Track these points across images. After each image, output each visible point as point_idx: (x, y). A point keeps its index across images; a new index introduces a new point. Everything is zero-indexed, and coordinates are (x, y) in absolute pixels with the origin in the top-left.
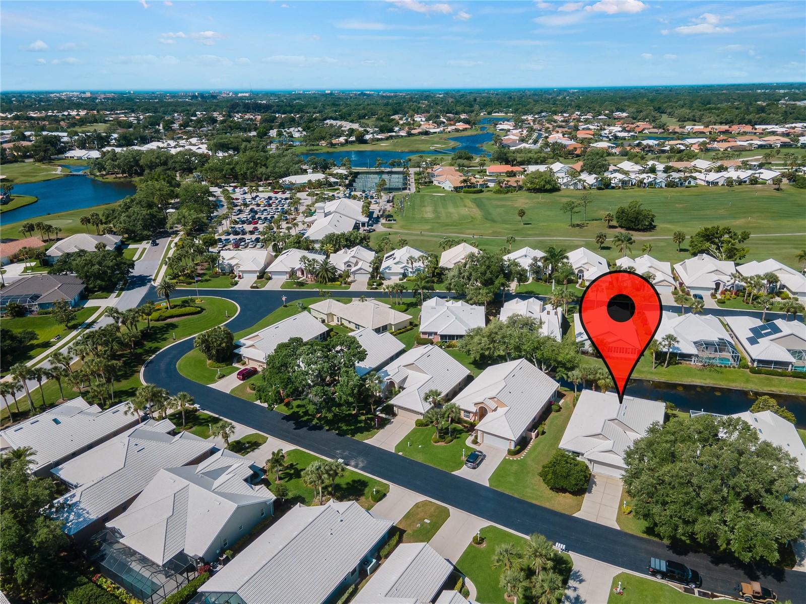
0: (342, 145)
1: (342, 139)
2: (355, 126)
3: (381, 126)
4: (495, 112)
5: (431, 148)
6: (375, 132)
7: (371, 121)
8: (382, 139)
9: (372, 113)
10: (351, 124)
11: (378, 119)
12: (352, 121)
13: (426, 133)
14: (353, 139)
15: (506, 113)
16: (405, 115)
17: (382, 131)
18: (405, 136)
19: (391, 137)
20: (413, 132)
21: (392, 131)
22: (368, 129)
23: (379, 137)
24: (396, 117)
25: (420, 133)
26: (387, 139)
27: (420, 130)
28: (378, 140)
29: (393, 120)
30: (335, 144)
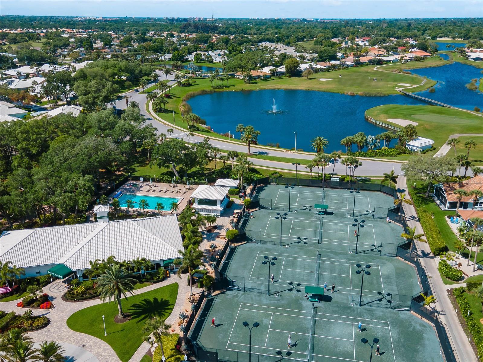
0: (266, 78)
1: (267, 70)
2: (290, 51)
3: (321, 52)
4: (441, 37)
5: (396, 89)
6: (312, 60)
7: (309, 45)
8: (321, 70)
9: (311, 36)
10: (286, 47)
11: (317, 43)
12: (288, 44)
13: (379, 62)
14: (282, 69)
15: (454, 38)
16: (344, 38)
17: (321, 59)
18: (352, 66)
19: (334, 67)
20: (362, 60)
21: (334, 58)
22: (305, 55)
23: (319, 67)
24: (336, 40)
25: (371, 62)
26: (329, 69)
27: (371, 58)
28: (317, 71)
29: (335, 44)
30: (255, 78)
